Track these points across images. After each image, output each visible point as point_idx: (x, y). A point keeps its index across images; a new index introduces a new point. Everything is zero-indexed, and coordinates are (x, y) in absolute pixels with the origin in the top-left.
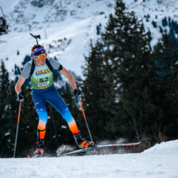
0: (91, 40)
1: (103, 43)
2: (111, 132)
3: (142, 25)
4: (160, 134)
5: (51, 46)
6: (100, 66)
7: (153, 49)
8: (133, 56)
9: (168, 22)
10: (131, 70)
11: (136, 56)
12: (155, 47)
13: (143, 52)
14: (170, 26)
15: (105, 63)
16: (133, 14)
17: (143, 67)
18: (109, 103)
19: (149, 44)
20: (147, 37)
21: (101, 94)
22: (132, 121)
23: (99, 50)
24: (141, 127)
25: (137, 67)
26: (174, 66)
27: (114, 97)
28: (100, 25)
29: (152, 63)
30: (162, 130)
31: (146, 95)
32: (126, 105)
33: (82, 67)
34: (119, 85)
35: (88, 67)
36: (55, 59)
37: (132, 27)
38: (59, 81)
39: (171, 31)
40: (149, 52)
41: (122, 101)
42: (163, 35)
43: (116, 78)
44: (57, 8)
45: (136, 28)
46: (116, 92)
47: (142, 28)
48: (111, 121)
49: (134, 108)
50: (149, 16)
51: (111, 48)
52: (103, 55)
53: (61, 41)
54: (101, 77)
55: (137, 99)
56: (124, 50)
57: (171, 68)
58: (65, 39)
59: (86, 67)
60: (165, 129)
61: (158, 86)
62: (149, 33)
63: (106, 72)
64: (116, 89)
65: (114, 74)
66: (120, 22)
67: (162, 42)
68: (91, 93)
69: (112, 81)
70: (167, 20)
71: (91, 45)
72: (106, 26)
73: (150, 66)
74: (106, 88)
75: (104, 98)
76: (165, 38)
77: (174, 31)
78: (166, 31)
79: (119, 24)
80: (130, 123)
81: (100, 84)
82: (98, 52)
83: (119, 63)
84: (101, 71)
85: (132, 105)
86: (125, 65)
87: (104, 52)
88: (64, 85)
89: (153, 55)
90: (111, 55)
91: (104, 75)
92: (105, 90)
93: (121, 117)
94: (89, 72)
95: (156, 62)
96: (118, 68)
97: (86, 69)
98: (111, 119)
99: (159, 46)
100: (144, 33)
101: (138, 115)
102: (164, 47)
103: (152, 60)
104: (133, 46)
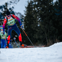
2: (36, 38)
4: (56, 40)
5: (11, 2)
6: (32, 11)
7: (54, 4)
8: (46, 7)
10: (45, 13)
11: (47, 6)
12: (55, 3)
13: (50, 5)
15: (34, 10)
17: (50, 11)
18: (35, 26)
19: (52, 2)
21: (32, 23)
22: (45, 34)
23: (31, 4)
24: (49, 36)
25: (47, 11)
27: (37, 24)
29: (54, 10)
30: (57, 38)
31: (51, 23)
32: (43, 27)
33: (24, 11)
34: (39, 19)
35: (27, 11)
36: (13, 7)
40: (52, 5)
41: (41, 25)
43: (38, 16)
46: (38, 22)
48: (36, 34)
49: (46, 29)
51: (37, 3)
52: (33, 6)
54: (32, 15)
55: (47, 25)
56: (42, 4)
59: (26, 11)
60: (59, 37)
61: (56, 20)
63: (34, 13)
64: (38, 20)
65: (38, 14)
67: (58, 1)
68: (28, 22)
69: (37, 17)
71: (28, 2)
73: (53, 11)
74: (34, 20)
75: (33, 24)
80: (44, 35)
81: (32, 18)
82: (31, 5)
83: (40, 10)
84: (32, 13)
85: (45, 27)
86: (42, 10)
87: (33, 5)
89: (54, 6)
90: (36, 6)
91: (33, 15)
92: (34, 21)
93: (40, 32)
94: (27, 13)
95: (55, 9)
96: (39, 12)
97: (26, 12)
98: (36, 33)
101: (47, 32)
102: (59, 3)
103: (54, 8)
104: (46, 2)
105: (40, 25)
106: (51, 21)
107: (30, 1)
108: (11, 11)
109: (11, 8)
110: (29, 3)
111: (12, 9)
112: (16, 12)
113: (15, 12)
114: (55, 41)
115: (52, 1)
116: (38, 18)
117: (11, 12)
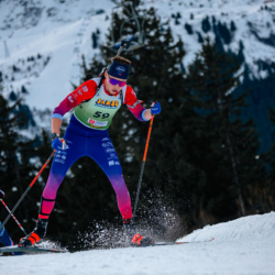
0: (83, 58)
1: (104, 62)
3: (169, 30)
4: (202, 213)
5: (15, 69)
7: (187, 71)
8: (155, 83)
9: (211, 24)
11: (159, 82)
12: (191, 67)
13: (171, 76)
14: (215, 32)
16: (152, 11)
17: (171, 100)
19: (180, 62)
20: (177, 49)
23: (97, 73)
25: (161, 101)
26: (224, 98)
27: (124, 152)
28: (98, 32)
29: (187, 94)
30: (205, 206)
31: (178, 148)
34: (131, 132)
36: (24, 90)
37: (152, 33)
38: (30, 127)
39: (217, 39)
40: (180, 76)
41: (138, 158)
42: (204, 47)
43: (126, 121)
44: (25, 4)
45: (158, 35)
46: (127, 143)
47: (169, 36)
50: (179, 16)
53: (32, 59)
55: (162, 155)
56: (139, 73)
57: (219, 101)
58: (39, 57)
60: (211, 203)
61: (198, 133)
62: (180, 44)
64: (127, 138)
65: (123, 114)
66: (132, 26)
67: (203, 59)
69: (121, 126)
70: (210, 20)
71: (84, 66)
72: (108, 33)
73: (183, 100)
76: (207, 51)
77: (222, 40)
78: (208, 40)
79: (129, 30)
85: (154, 165)
86: (142, 98)
88: (40, 133)
89: (187, 80)
95: (192, 93)
99: (197, 65)
100: (171, 44)
102: (206, 67)
103: (186, 89)
104: (154, 66)
105: (134, 157)
106: (177, 138)
107: (92, 62)
108: (18, 103)
109: (16, 92)
110: (90, 71)
111: (21, 95)
112: (35, 110)
113: (31, 108)
114: (195, 219)
115: (178, 60)
116: (127, 129)
117: (17, 108)
